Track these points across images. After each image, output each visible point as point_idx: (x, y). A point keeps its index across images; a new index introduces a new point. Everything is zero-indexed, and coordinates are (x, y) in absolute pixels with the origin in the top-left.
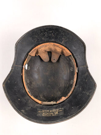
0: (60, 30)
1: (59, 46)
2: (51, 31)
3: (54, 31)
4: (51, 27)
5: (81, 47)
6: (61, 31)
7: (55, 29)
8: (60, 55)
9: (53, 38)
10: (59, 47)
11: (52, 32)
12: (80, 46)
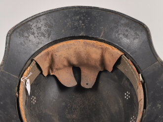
0: (95, 13)
1: (95, 45)
2: (78, 17)
3: (84, 16)
4: (77, 9)
5: (139, 34)
6: (96, 15)
7: (85, 12)
8: (100, 73)
9: (82, 29)
10: (96, 47)
11: (80, 19)
12: (138, 32)
